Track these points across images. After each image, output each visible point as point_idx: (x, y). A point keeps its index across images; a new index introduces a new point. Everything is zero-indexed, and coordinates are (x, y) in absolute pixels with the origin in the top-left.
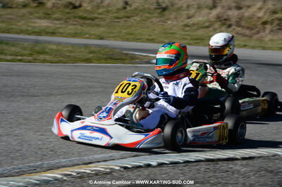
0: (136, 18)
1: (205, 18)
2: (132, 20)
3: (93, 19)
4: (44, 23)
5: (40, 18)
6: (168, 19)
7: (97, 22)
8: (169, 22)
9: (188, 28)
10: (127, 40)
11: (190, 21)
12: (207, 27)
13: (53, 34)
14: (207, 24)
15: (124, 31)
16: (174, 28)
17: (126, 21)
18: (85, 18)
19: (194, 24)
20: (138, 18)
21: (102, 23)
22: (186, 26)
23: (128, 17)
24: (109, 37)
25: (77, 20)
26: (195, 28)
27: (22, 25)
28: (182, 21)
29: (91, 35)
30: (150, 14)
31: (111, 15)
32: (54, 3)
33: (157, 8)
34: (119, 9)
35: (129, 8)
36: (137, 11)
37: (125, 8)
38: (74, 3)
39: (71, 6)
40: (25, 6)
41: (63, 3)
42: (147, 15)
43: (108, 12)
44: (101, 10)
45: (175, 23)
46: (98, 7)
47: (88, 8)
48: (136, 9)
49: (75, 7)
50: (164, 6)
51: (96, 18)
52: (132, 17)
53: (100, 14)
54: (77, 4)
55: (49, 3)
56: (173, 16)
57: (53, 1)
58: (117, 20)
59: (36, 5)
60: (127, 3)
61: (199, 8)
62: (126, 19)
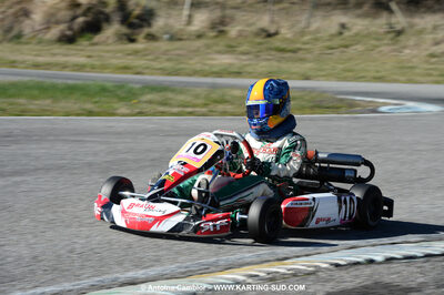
0: (357, 47)
2: (351, 51)
3: (294, 51)
4: (226, 60)
5: (219, 52)
6: (405, 47)
7: (300, 55)
8: (407, 51)
9: (435, 60)
10: (345, 79)
11: (438, 50)
13: (238, 74)
15: (341, 66)
16: (414, 60)
17: (343, 52)
18: (283, 50)
20: (360, 47)
21: (308, 56)
22: (432, 56)
23: (346, 47)
24: (317, 76)
25: (273, 53)
27: (195, 63)
28: (427, 50)
29: (291, 74)
30: (378, 40)
31: (320, 44)
32: (240, 31)
33: (389, 32)
34: (333, 36)
35: (347, 34)
36: (359, 38)
37: (341, 34)
38: (267, 28)
39: (264, 34)
40: (199, 36)
41: (253, 28)
42: (374, 42)
43: (316, 39)
44: (306, 38)
45: (415, 52)
46: (302, 33)
47: (289, 36)
48: (357, 35)
49: (269, 35)
50: (398, 27)
51: (300, 49)
52: (352, 45)
53: (305, 43)
54: (272, 30)
55: (233, 31)
56: (411, 43)
57: (239, 28)
58: (330, 51)
59: (214, 34)
60: (344, 26)
62: (342, 49)
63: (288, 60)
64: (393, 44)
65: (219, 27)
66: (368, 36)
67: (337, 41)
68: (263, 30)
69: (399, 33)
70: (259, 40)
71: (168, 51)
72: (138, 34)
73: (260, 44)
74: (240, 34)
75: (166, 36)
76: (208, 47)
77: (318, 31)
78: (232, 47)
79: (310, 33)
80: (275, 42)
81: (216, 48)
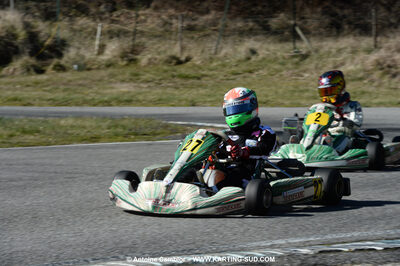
0: (261, 72)
1: (359, 67)
2: (255, 75)
3: (198, 78)
4: (124, 88)
5: (123, 81)
6: (305, 71)
7: (203, 81)
8: (306, 75)
13: (129, 102)
14: (361, 75)
17: (245, 77)
18: (187, 77)
20: (263, 72)
23: (251, 72)
24: (205, 102)
25: (177, 80)
27: (90, 94)
29: (180, 101)
30: (282, 64)
31: (227, 70)
32: (150, 59)
33: (294, 57)
34: (240, 61)
35: (254, 59)
36: (264, 62)
37: (249, 59)
38: (178, 56)
39: (175, 61)
40: (109, 65)
41: (163, 57)
42: (277, 67)
43: (224, 66)
46: (211, 60)
47: (198, 63)
48: (264, 59)
49: (179, 62)
50: (304, 52)
51: (204, 76)
52: (257, 70)
53: (211, 70)
54: (183, 58)
55: (144, 59)
56: (312, 66)
57: (149, 56)
58: (233, 77)
59: (125, 63)
60: (253, 52)
61: (354, 51)
62: (247, 74)
63: (192, 87)
64: (296, 68)
65: (130, 56)
66: (275, 60)
67: (244, 67)
68: (174, 57)
69: (305, 57)
70: (165, 67)
71: (70, 81)
72: (48, 65)
73: (166, 71)
74: (150, 62)
75: (75, 66)
76: (112, 76)
77: (225, 57)
78: (136, 75)
79: (219, 59)
80: (182, 70)
81: (120, 77)
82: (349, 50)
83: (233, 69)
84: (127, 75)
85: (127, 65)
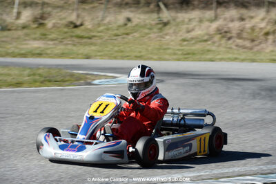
0: (135, 34)
1: (205, 32)
2: (130, 37)
3: (90, 38)
4: (36, 45)
5: (35, 39)
6: (166, 35)
7: (93, 40)
8: (168, 37)
9: (185, 43)
11: (189, 36)
12: (206, 41)
13: (40, 55)
14: (206, 38)
16: (172, 43)
17: (124, 38)
18: (81, 37)
19: (192, 39)
21: (99, 41)
22: (184, 40)
23: (127, 34)
24: (96, 56)
25: (75, 39)
26: (193, 42)
28: (181, 36)
29: (78, 55)
30: (150, 29)
31: (110, 32)
32: (54, 24)
33: (158, 24)
34: (119, 26)
35: (129, 25)
36: (137, 28)
37: (126, 25)
38: (75, 22)
39: (72, 26)
40: (24, 27)
41: (64, 22)
42: (147, 31)
43: (108, 29)
44: (101, 28)
45: (173, 38)
46: (99, 25)
47: (89, 27)
48: (137, 25)
49: (76, 26)
50: (165, 20)
51: (94, 36)
52: (132, 33)
53: (99, 32)
54: (78, 23)
55: (50, 23)
56: (171, 31)
57: (54, 21)
59: (36, 26)
60: (129, 20)
61: (201, 21)
62: (125, 36)
63: (85, 44)
64: (160, 32)
65: (40, 21)
66: (144, 26)
67: (122, 30)
68: (72, 23)
69: (166, 24)
70: (66, 30)
73: (66, 33)
74: (54, 26)
76: (27, 35)
77: (109, 23)
78: (45, 35)
79: (105, 25)
80: (78, 31)
81: (33, 36)
82: (197, 20)
83: (115, 32)
84: (38, 35)
85: (37, 27)
